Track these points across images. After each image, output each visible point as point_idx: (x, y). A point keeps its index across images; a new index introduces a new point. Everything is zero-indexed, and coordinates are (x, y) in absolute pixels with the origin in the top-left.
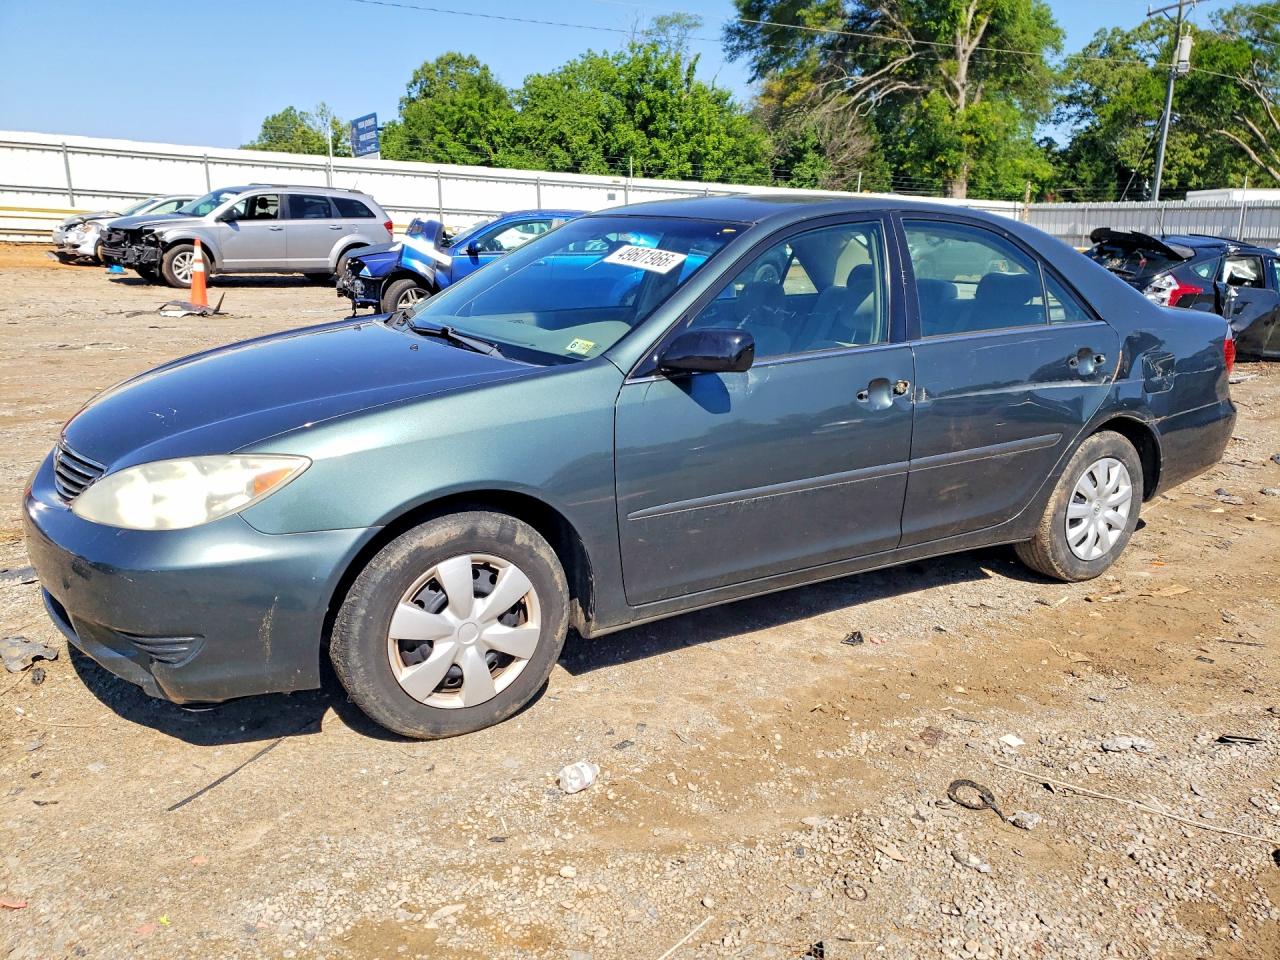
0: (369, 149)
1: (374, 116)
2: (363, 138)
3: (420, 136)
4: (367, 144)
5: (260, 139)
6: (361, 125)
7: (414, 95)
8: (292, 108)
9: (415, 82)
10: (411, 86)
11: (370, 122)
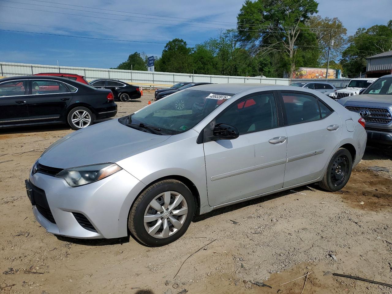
0: (152, 65)
1: (153, 56)
2: (150, 62)
3: (166, 61)
4: (151, 63)
5: (128, 61)
6: (150, 59)
7: (166, 50)
8: (137, 52)
9: (167, 46)
10: (166, 47)
11: (152, 58)
